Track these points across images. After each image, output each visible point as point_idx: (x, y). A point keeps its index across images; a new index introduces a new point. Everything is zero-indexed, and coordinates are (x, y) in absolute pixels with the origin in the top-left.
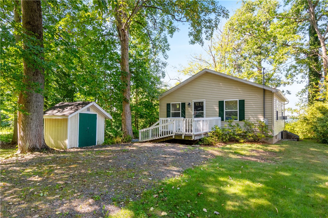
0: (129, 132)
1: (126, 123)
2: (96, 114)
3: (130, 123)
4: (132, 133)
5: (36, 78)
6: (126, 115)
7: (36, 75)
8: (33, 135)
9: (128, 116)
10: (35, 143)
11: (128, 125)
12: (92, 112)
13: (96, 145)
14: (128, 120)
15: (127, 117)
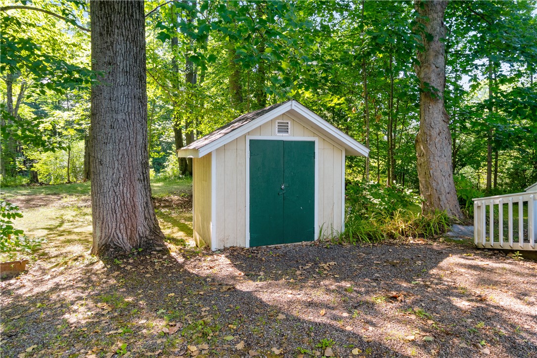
0: (443, 197)
1: (428, 169)
2: (313, 143)
3: (448, 168)
4: (457, 203)
5: (107, 42)
6: (431, 140)
7: (108, 31)
8: (107, 207)
9: (438, 146)
10: (113, 230)
11: (438, 174)
12: (295, 135)
13: (316, 237)
14: (436, 158)
15: (433, 149)
